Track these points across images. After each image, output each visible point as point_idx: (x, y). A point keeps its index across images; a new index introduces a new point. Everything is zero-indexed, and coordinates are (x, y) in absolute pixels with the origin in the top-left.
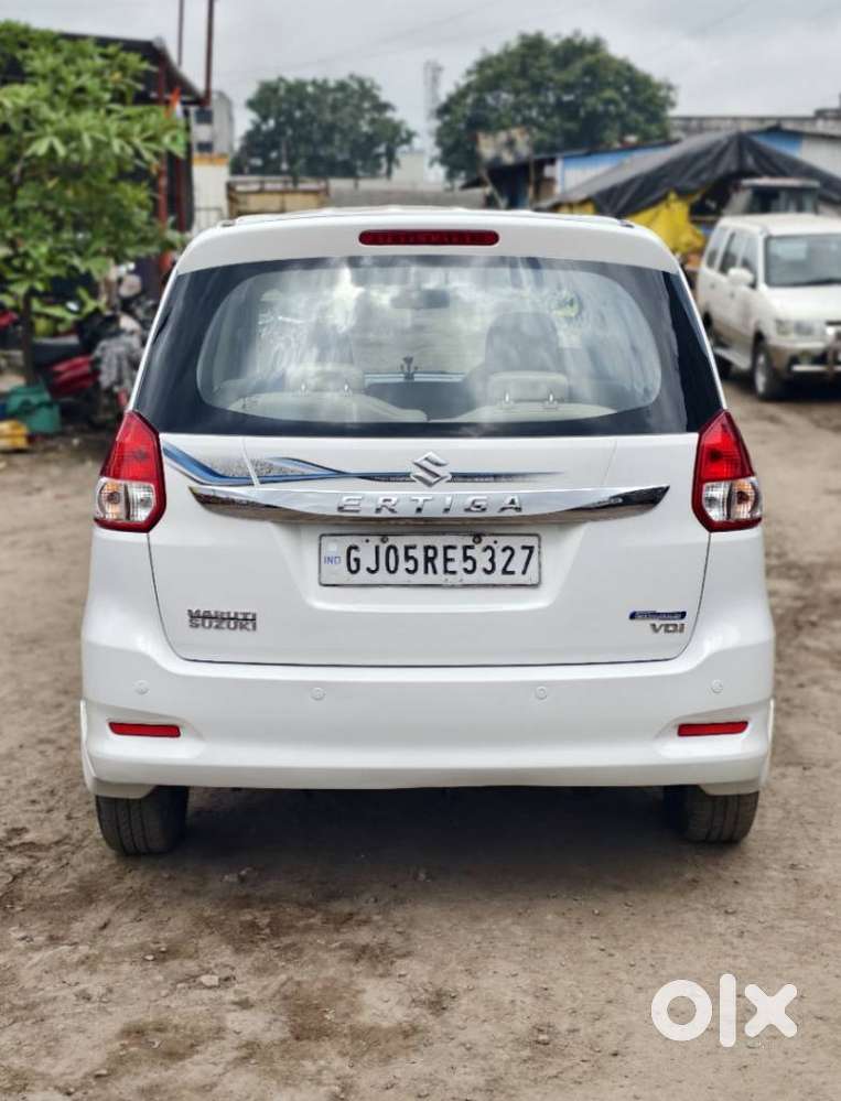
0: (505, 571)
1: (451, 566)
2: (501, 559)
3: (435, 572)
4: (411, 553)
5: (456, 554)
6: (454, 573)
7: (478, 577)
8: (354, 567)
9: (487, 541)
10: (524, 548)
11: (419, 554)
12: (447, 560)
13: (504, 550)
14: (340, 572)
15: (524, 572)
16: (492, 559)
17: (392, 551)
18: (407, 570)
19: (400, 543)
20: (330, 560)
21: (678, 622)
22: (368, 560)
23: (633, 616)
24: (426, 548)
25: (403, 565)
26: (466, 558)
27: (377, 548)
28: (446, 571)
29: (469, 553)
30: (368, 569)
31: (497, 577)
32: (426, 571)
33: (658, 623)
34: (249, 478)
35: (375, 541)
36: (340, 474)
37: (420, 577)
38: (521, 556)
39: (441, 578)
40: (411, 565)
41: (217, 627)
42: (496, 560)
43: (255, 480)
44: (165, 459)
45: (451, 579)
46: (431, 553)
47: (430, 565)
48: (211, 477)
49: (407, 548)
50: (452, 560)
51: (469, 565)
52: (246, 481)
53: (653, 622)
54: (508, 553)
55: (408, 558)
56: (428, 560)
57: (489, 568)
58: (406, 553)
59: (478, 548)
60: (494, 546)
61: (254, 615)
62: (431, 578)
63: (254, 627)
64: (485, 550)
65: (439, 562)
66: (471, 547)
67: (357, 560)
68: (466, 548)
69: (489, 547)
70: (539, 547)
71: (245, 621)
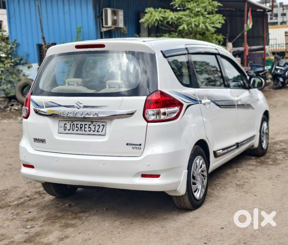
0: (98, 131)
1: (86, 129)
2: (97, 128)
3: (82, 131)
4: (77, 126)
5: (87, 126)
6: (86, 131)
7: (92, 132)
8: (65, 129)
9: (94, 123)
10: (102, 125)
11: (79, 126)
12: (85, 128)
13: (98, 126)
14: (62, 130)
15: (102, 132)
16: (95, 128)
17: (73, 125)
19: (75, 123)
20: (61, 127)
21: (139, 147)
22: (68, 127)
23: (127, 144)
24: (81, 125)
25: (76, 129)
26: (89, 127)
27: (71, 124)
28: (84, 131)
29: (90, 126)
30: (68, 130)
31: (96, 133)
32: (80, 131)
33: (134, 147)
34: (43, 106)
35: (70, 122)
37: (79, 132)
38: (102, 127)
39: (83, 132)
40: (77, 129)
41: (39, 142)
42: (96, 128)
43: (45, 107)
44: (31, 102)
45: (85, 133)
46: (81, 126)
47: (81, 129)
48: (37, 106)
49: (77, 124)
50: (86, 128)
51: (90, 129)
53: (133, 146)
54: (99, 126)
55: (77, 127)
56: (81, 128)
57: (94, 130)
58: (76, 125)
59: (92, 125)
60: (96, 125)
61: (45, 140)
62: (81, 132)
63: (45, 143)
64: (93, 126)
65: (83, 128)
66: (90, 125)
67: (66, 127)
68: (89, 125)
69: (94, 125)
70: (106, 125)
71: (43, 141)
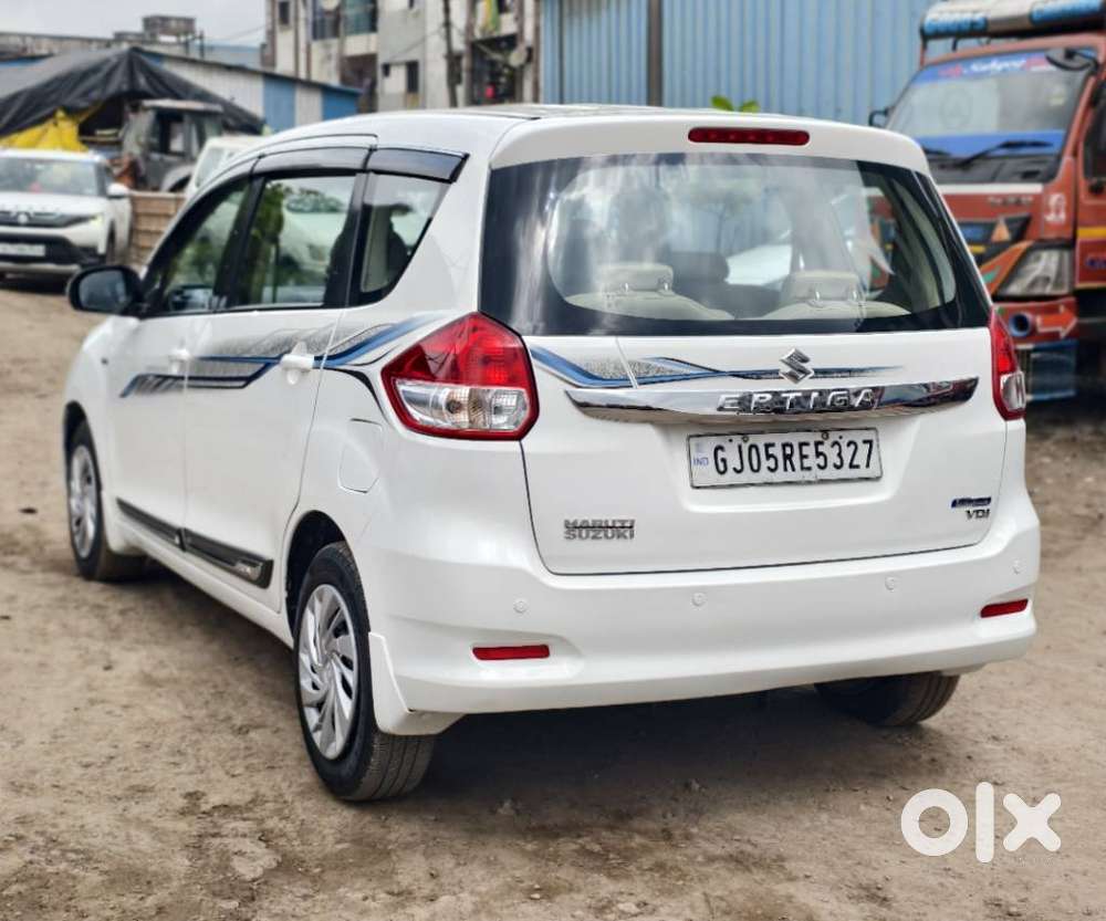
0: (851, 466)
1: (807, 463)
2: (847, 453)
3: (793, 470)
4: (771, 451)
5: (809, 450)
6: (809, 469)
7: (830, 473)
8: (722, 468)
9: (834, 436)
10: (865, 442)
11: (777, 451)
12: (803, 457)
13: (849, 445)
14: (708, 473)
15: (868, 465)
16: (839, 455)
17: (754, 451)
18: (769, 468)
19: (760, 441)
20: (699, 462)
21: (985, 508)
22: (734, 462)
23: (954, 504)
24: (784, 446)
25: (765, 463)
26: (818, 454)
27: (740, 447)
28: (802, 468)
29: (821, 449)
30: (735, 469)
31: (846, 472)
32: (786, 469)
33: (972, 509)
34: (627, 380)
35: (737, 440)
36: (716, 373)
37: (780, 475)
38: (863, 449)
39: (798, 475)
40: (771, 463)
41: (594, 537)
42: (843, 455)
43: (634, 382)
44: (534, 362)
45: (808, 476)
46: (788, 451)
47: (788, 462)
48: (590, 381)
49: (767, 446)
50: (806, 457)
51: (821, 461)
52: (623, 382)
53: (968, 509)
54: (852, 447)
55: (769, 456)
56: (788, 457)
57: (838, 463)
58: (767, 451)
59: (828, 443)
60: (840, 441)
61: (633, 522)
62: (790, 476)
63: (632, 536)
64: (833, 445)
65: (796, 459)
66: (821, 443)
67: (724, 460)
68: (817, 444)
69: (836, 443)
70: (878, 440)
71: (623, 529)
